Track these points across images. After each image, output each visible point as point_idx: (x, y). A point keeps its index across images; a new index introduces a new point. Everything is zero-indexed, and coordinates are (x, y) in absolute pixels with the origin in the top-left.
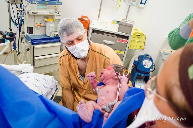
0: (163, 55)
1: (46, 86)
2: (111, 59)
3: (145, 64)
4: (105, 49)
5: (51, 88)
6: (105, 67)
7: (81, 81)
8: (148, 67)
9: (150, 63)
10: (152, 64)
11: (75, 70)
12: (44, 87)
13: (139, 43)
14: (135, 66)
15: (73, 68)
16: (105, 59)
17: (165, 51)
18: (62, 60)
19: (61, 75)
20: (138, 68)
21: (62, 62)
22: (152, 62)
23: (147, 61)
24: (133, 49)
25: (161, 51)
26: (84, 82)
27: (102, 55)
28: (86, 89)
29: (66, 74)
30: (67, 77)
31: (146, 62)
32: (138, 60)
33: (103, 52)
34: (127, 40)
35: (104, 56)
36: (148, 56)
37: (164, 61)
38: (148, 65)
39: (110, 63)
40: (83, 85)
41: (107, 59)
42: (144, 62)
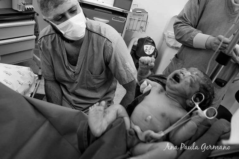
0: (167, 39)
1: (22, 81)
2: (114, 43)
3: (146, 49)
4: (105, 28)
5: (29, 85)
6: (105, 53)
7: (71, 70)
8: (149, 53)
9: (152, 48)
10: (154, 49)
11: (61, 56)
12: (20, 83)
13: (139, 23)
14: (134, 52)
15: (59, 53)
16: (106, 41)
17: (170, 34)
18: (43, 42)
19: (43, 64)
20: (137, 54)
21: (43, 45)
22: (154, 48)
23: (149, 46)
24: (132, 30)
25: (165, 34)
26: (74, 72)
27: (101, 37)
28: (77, 82)
29: (49, 62)
30: (51, 66)
31: (147, 47)
32: (137, 45)
33: (103, 33)
34: (126, 18)
35: (104, 38)
36: (150, 40)
37: (168, 46)
38: (150, 51)
39: (112, 47)
40: (74, 76)
41: (108, 42)
42: (145, 47)
